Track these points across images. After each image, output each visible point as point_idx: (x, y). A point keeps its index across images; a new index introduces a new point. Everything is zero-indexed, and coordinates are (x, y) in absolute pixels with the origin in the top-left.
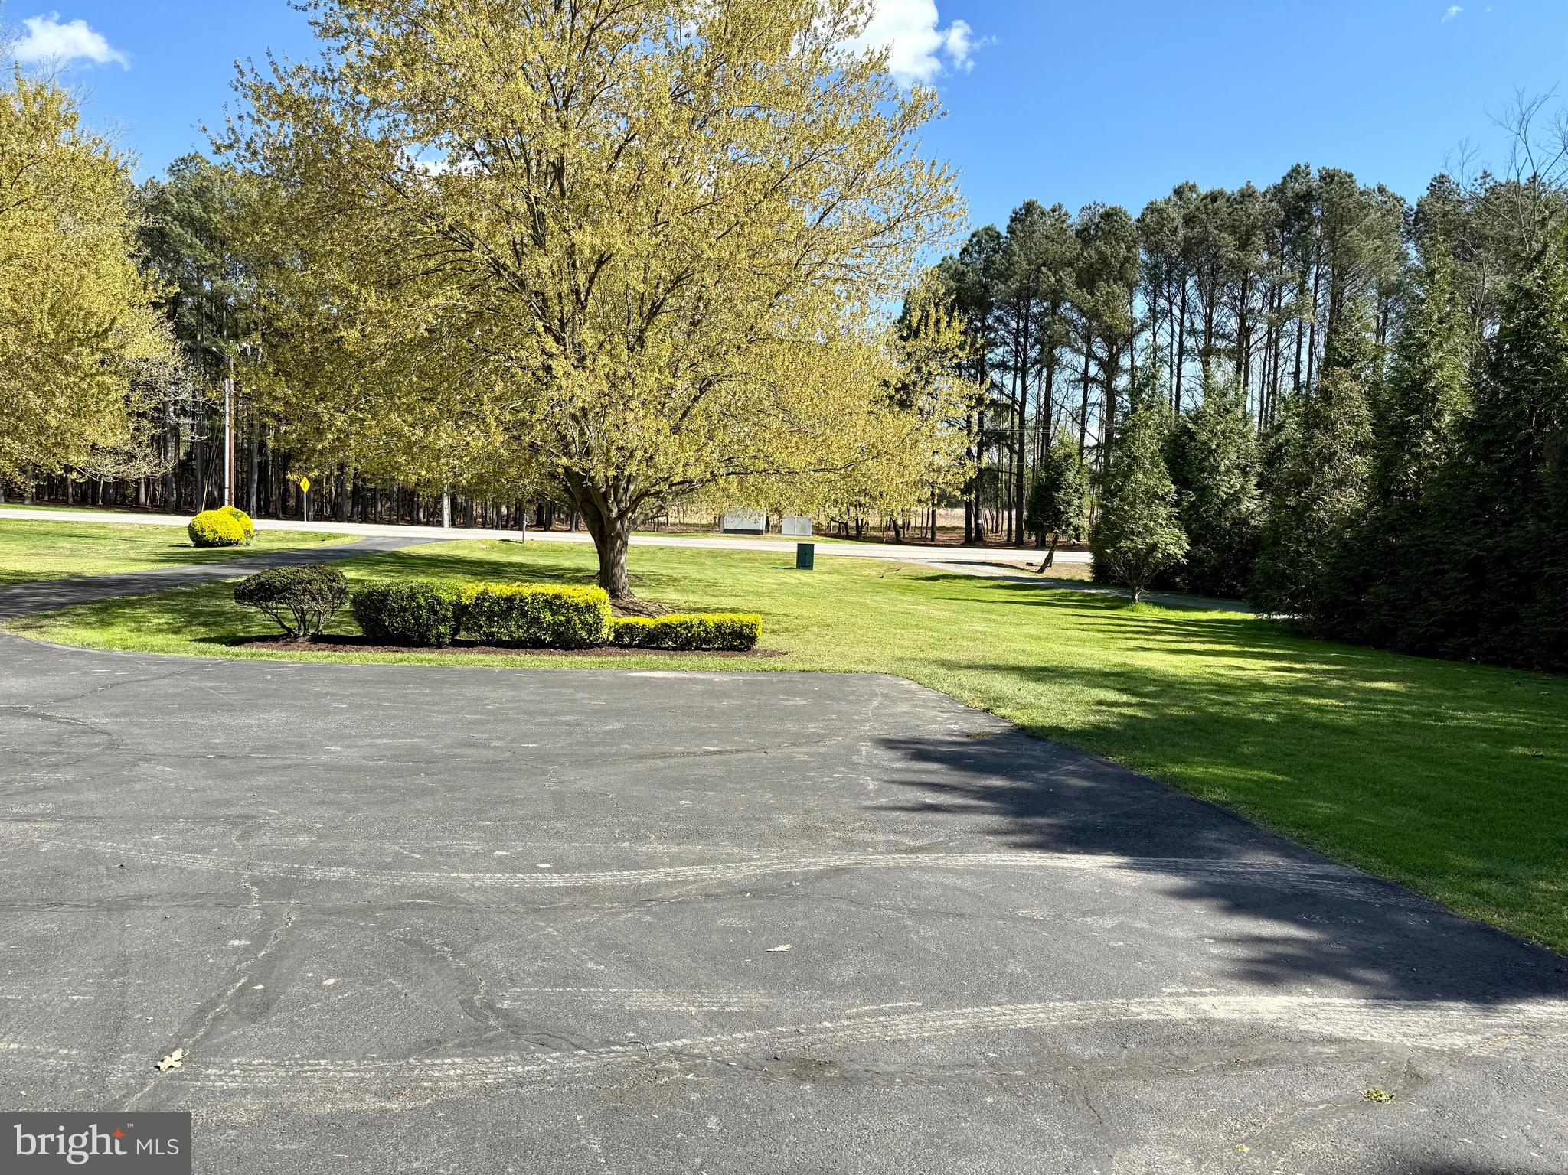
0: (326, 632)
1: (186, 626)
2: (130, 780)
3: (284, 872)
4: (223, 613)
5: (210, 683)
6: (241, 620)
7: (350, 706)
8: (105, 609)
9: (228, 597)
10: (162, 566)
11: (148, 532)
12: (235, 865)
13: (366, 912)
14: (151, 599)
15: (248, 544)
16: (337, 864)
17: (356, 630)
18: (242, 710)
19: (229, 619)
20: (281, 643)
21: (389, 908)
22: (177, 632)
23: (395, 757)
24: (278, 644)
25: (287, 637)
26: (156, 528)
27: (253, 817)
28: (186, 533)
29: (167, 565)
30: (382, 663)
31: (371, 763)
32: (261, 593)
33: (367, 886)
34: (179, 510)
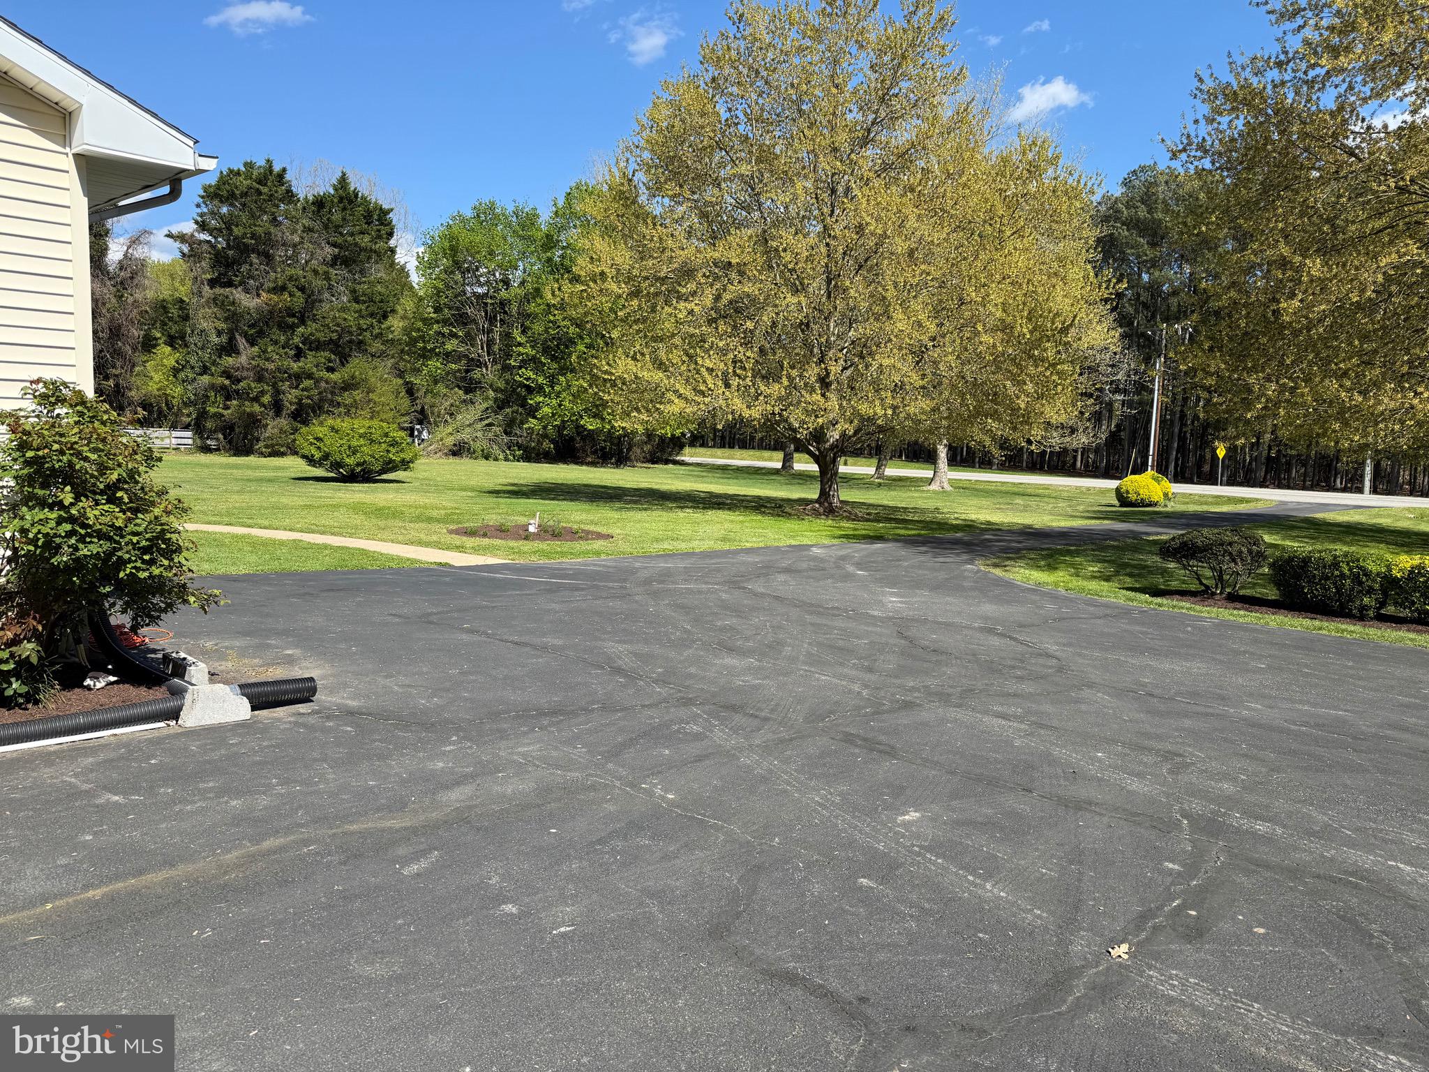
0: (1242, 592)
1: (1115, 576)
2: (1077, 701)
3: (1211, 813)
4: (1146, 567)
5: (1138, 628)
6: (1162, 574)
7: (1269, 667)
8: (1051, 556)
9: (1150, 552)
10: (1093, 522)
11: (1082, 492)
12: (1168, 796)
13: (1295, 873)
14: (1086, 550)
15: (1166, 506)
16: (1264, 819)
17: (1272, 593)
18: (1167, 656)
19: (1151, 573)
20: (1198, 599)
21: (1318, 877)
22: (1107, 579)
23: (1317, 726)
24: (1196, 599)
25: (1203, 594)
26: (1088, 489)
27: (1181, 755)
28: (1113, 494)
29: (1098, 522)
30: (1299, 628)
31: (1293, 727)
32: (1183, 551)
33: (1296, 849)
34: (1107, 475)
